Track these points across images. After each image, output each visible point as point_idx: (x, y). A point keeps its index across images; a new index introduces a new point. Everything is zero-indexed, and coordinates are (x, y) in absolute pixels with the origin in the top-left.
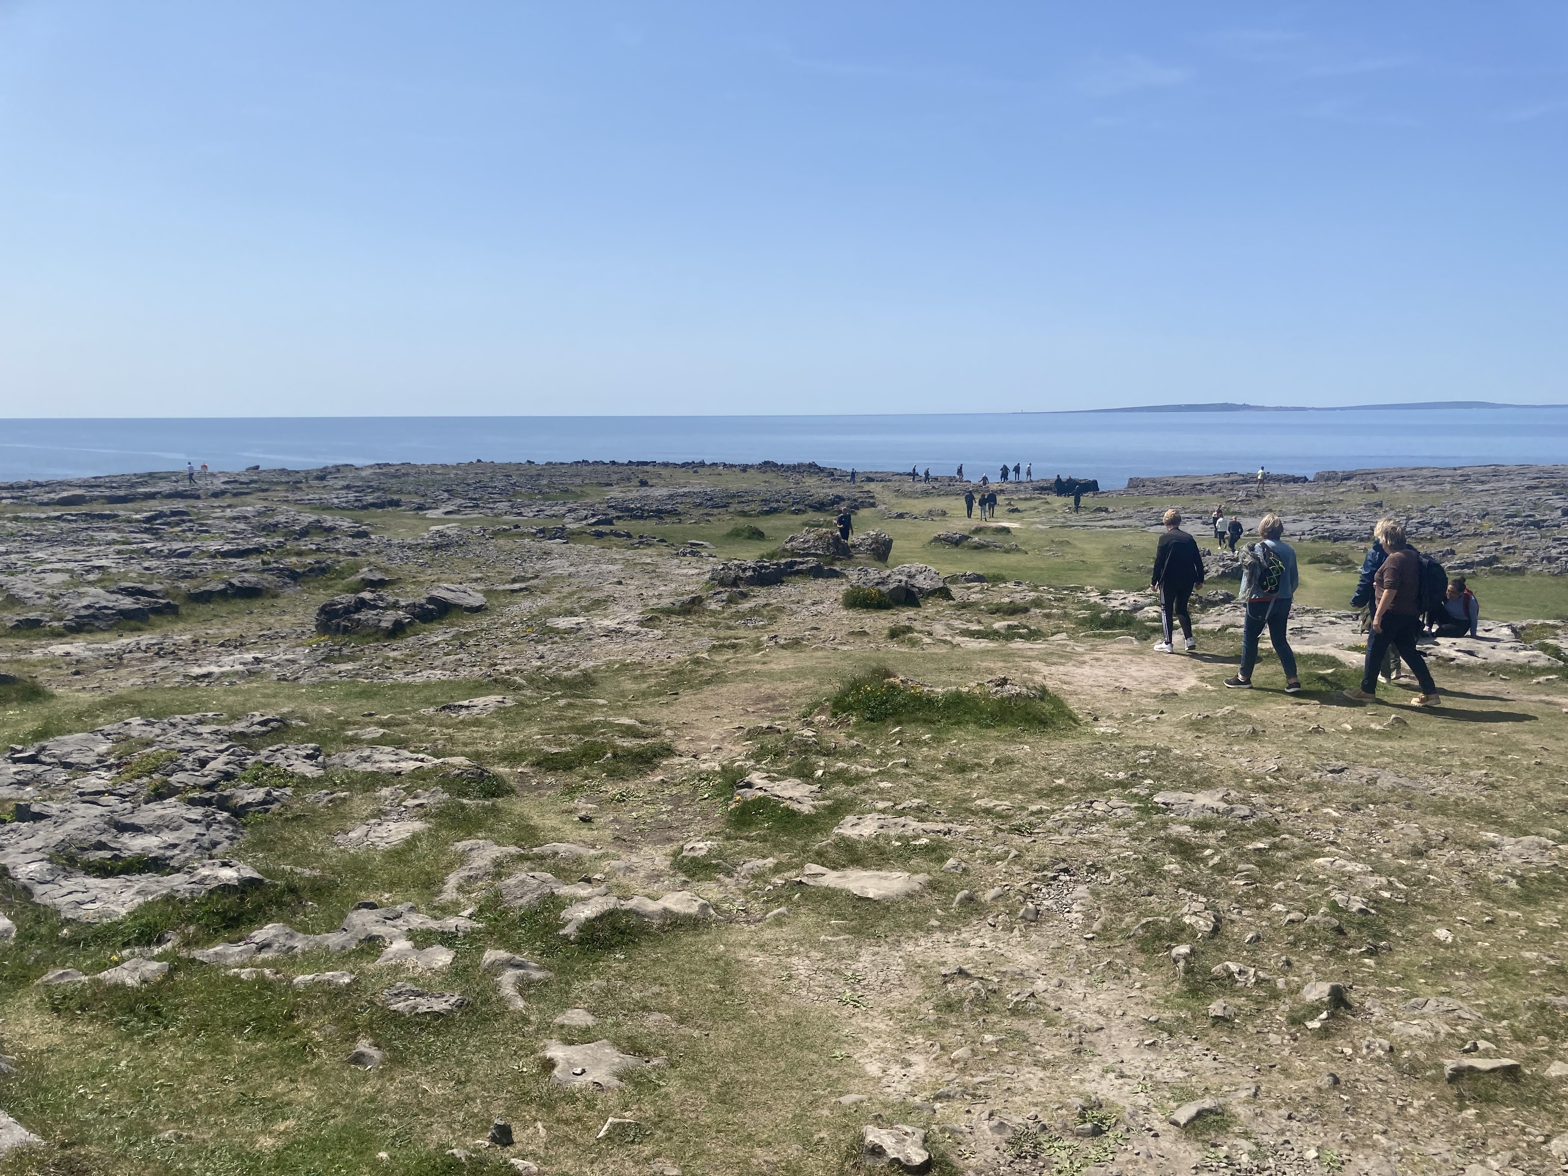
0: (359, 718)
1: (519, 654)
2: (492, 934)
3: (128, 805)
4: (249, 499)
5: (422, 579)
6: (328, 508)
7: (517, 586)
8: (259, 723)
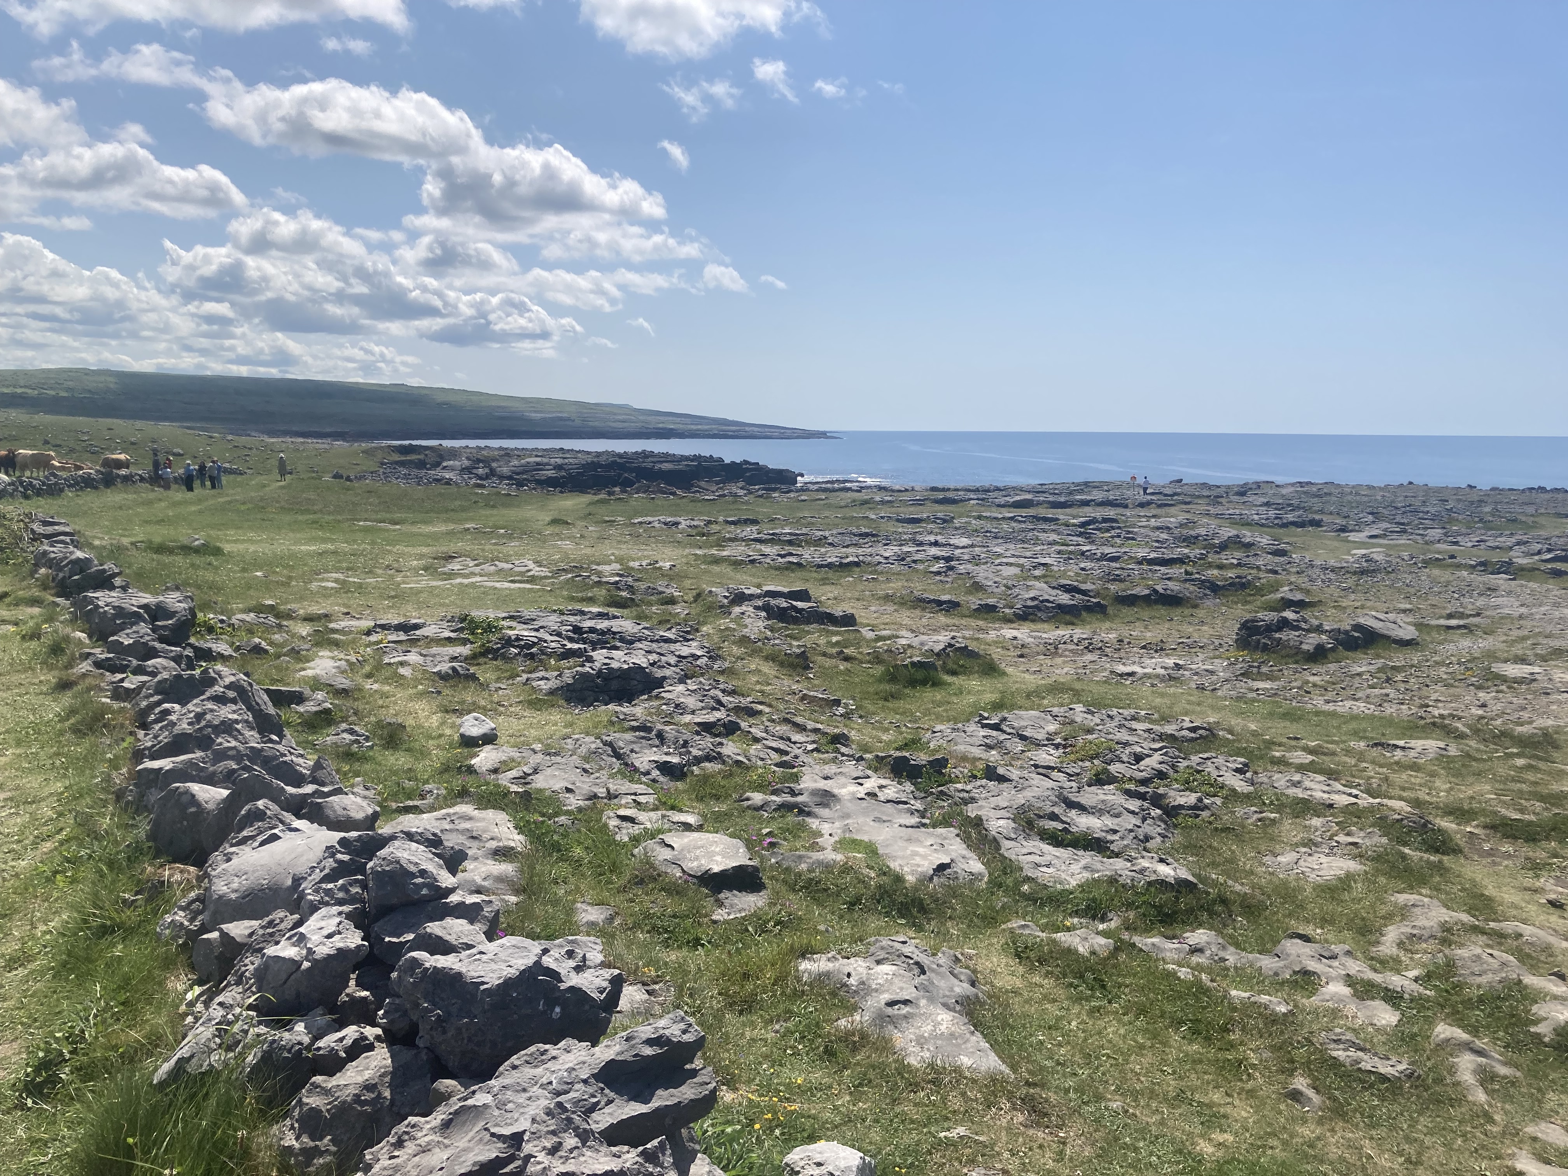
0: (1285, 740)
1: (1456, 698)
2: (1443, 1007)
3: (1074, 784)
4: (1172, 510)
5: (1344, 605)
6: (1248, 524)
7: (1453, 622)
8: (1188, 729)
